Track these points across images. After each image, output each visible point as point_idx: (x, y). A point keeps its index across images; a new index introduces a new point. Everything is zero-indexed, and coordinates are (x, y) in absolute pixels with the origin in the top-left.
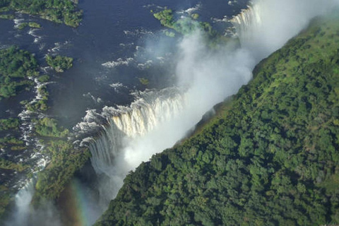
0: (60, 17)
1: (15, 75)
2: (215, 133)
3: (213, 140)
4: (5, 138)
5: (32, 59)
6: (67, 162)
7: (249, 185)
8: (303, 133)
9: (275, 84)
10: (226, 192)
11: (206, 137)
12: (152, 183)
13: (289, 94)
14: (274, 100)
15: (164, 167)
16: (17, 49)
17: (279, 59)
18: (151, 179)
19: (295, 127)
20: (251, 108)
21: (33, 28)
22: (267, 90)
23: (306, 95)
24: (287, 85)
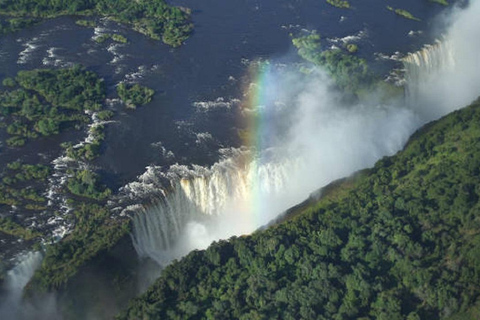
0: (159, 31)
1: (68, 105)
2: (316, 222)
3: (309, 231)
4: (23, 191)
5: (97, 86)
6: (94, 236)
7: (338, 304)
8: (449, 237)
9: (435, 161)
10: (298, 310)
11: (300, 226)
12: (198, 282)
13: (450, 176)
14: (425, 183)
15: (223, 261)
16: (83, 69)
17: (454, 124)
18: (199, 275)
19: (440, 227)
20: (384, 191)
21: (116, 42)
22: (419, 167)
23: (475, 182)
24: (452, 163)
